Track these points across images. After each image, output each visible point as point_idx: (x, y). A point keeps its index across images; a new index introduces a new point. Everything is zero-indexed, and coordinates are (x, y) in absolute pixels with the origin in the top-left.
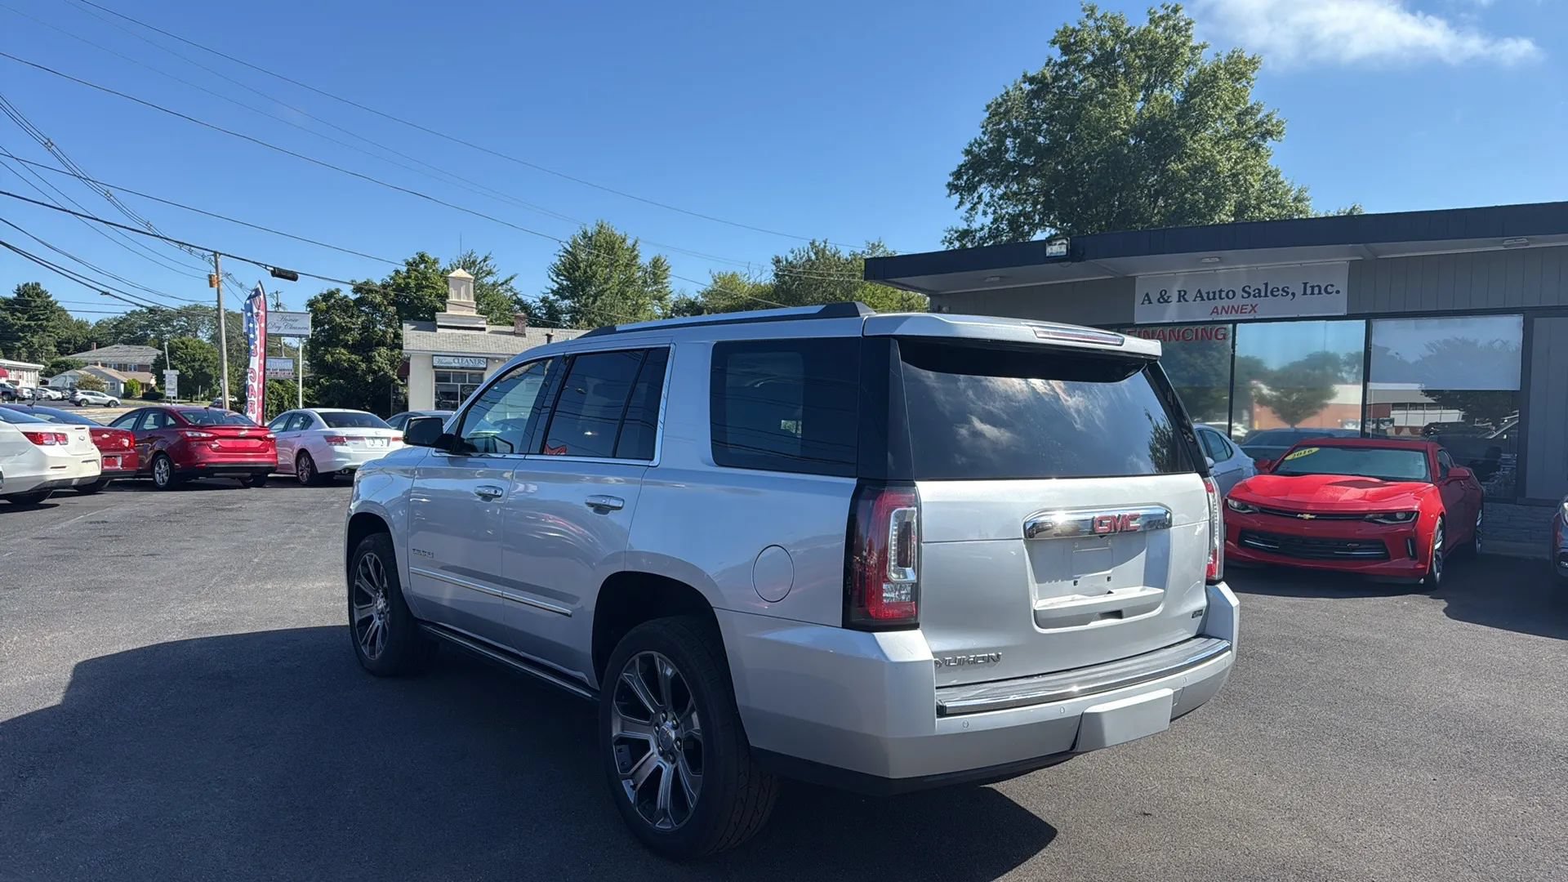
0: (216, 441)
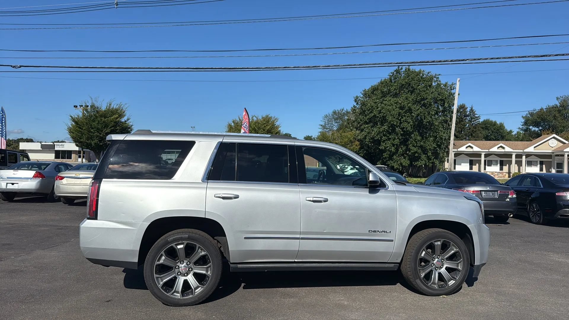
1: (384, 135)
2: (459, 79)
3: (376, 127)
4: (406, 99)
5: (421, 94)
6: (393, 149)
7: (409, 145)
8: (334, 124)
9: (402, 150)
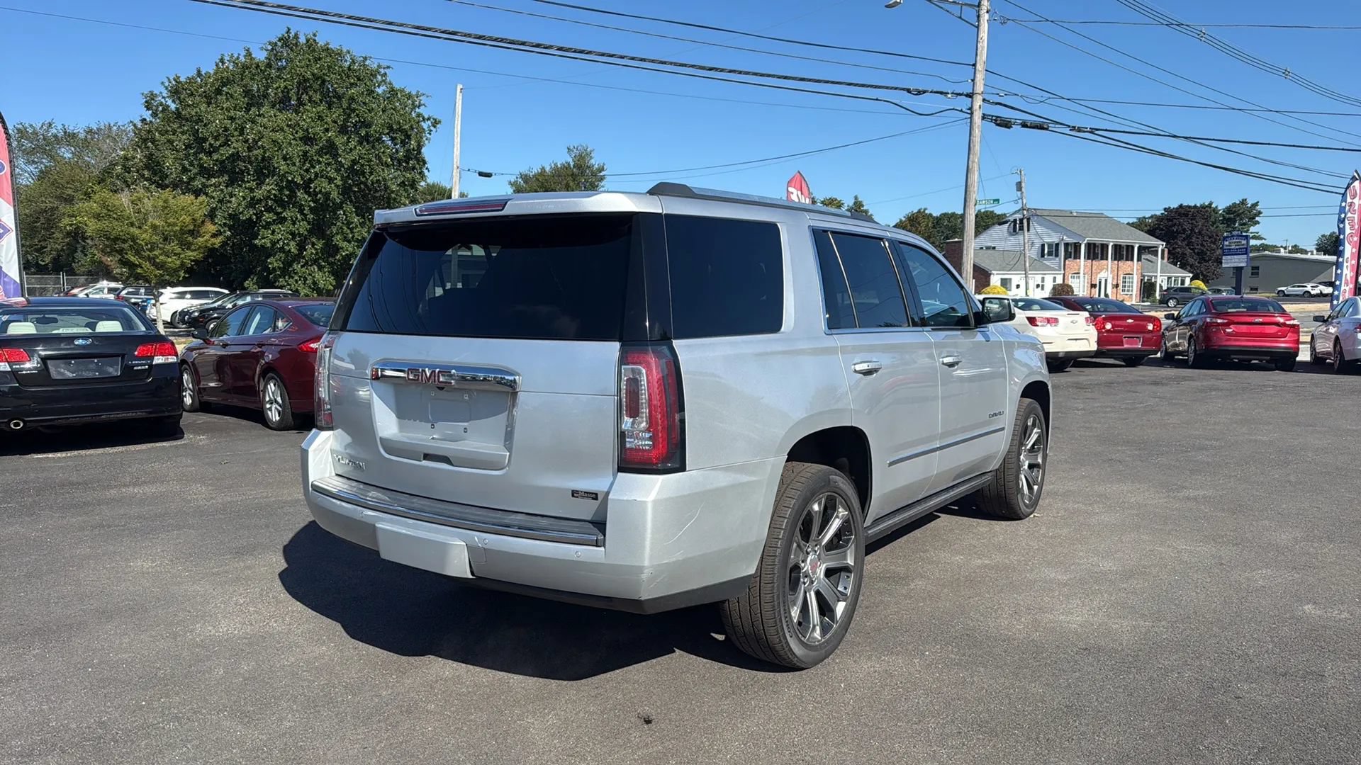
0: (1231, 326)
1: (269, 209)
2: (461, 87)
3: (241, 186)
4: (318, 119)
5: (357, 110)
6: (293, 247)
7: (333, 236)
8: (23, 166)
9: (316, 249)
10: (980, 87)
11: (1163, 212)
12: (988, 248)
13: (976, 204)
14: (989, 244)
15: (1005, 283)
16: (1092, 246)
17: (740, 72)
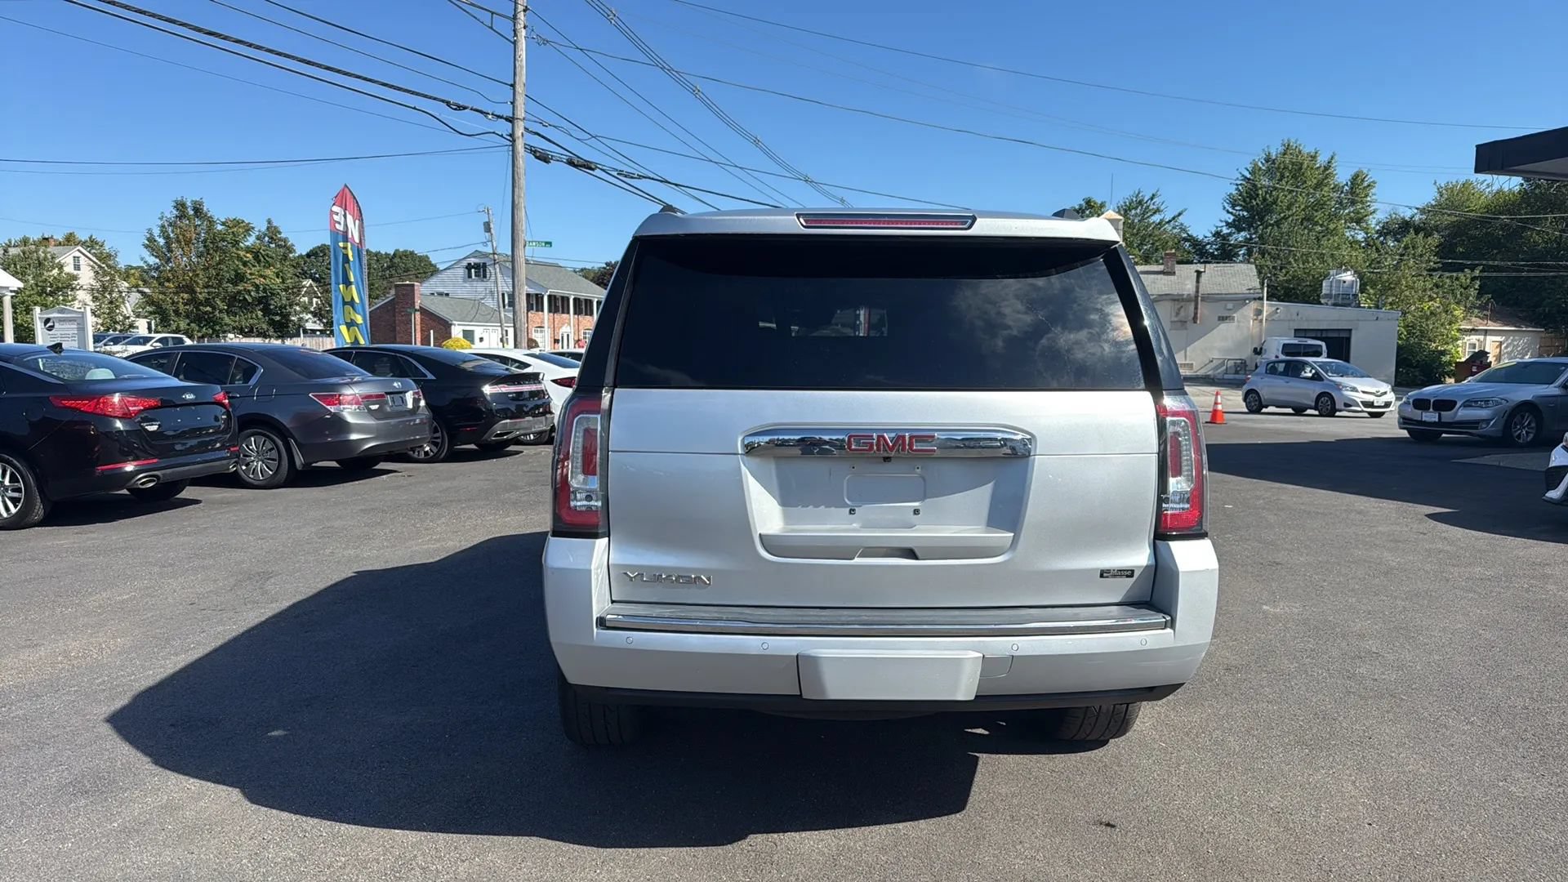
10: (520, 113)
11: (605, 266)
12: (440, 294)
13: (525, 246)
14: (441, 290)
15: (468, 335)
16: (553, 298)
17: (250, 45)
